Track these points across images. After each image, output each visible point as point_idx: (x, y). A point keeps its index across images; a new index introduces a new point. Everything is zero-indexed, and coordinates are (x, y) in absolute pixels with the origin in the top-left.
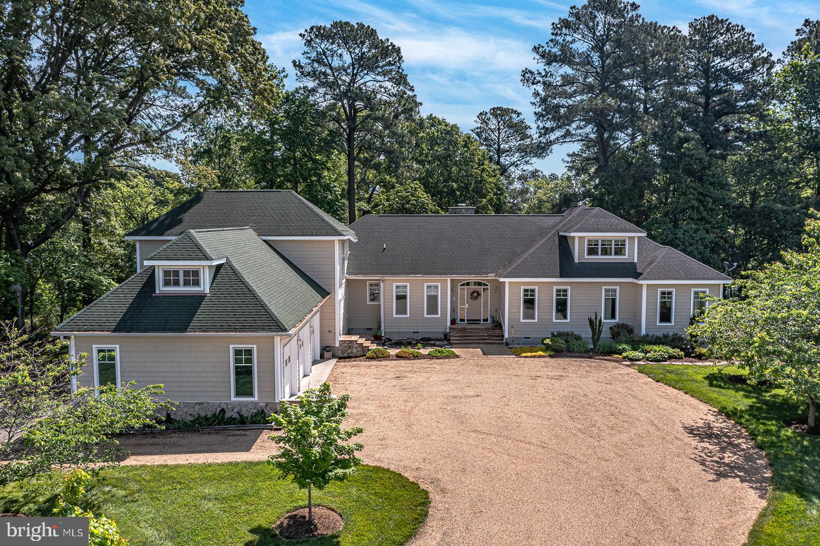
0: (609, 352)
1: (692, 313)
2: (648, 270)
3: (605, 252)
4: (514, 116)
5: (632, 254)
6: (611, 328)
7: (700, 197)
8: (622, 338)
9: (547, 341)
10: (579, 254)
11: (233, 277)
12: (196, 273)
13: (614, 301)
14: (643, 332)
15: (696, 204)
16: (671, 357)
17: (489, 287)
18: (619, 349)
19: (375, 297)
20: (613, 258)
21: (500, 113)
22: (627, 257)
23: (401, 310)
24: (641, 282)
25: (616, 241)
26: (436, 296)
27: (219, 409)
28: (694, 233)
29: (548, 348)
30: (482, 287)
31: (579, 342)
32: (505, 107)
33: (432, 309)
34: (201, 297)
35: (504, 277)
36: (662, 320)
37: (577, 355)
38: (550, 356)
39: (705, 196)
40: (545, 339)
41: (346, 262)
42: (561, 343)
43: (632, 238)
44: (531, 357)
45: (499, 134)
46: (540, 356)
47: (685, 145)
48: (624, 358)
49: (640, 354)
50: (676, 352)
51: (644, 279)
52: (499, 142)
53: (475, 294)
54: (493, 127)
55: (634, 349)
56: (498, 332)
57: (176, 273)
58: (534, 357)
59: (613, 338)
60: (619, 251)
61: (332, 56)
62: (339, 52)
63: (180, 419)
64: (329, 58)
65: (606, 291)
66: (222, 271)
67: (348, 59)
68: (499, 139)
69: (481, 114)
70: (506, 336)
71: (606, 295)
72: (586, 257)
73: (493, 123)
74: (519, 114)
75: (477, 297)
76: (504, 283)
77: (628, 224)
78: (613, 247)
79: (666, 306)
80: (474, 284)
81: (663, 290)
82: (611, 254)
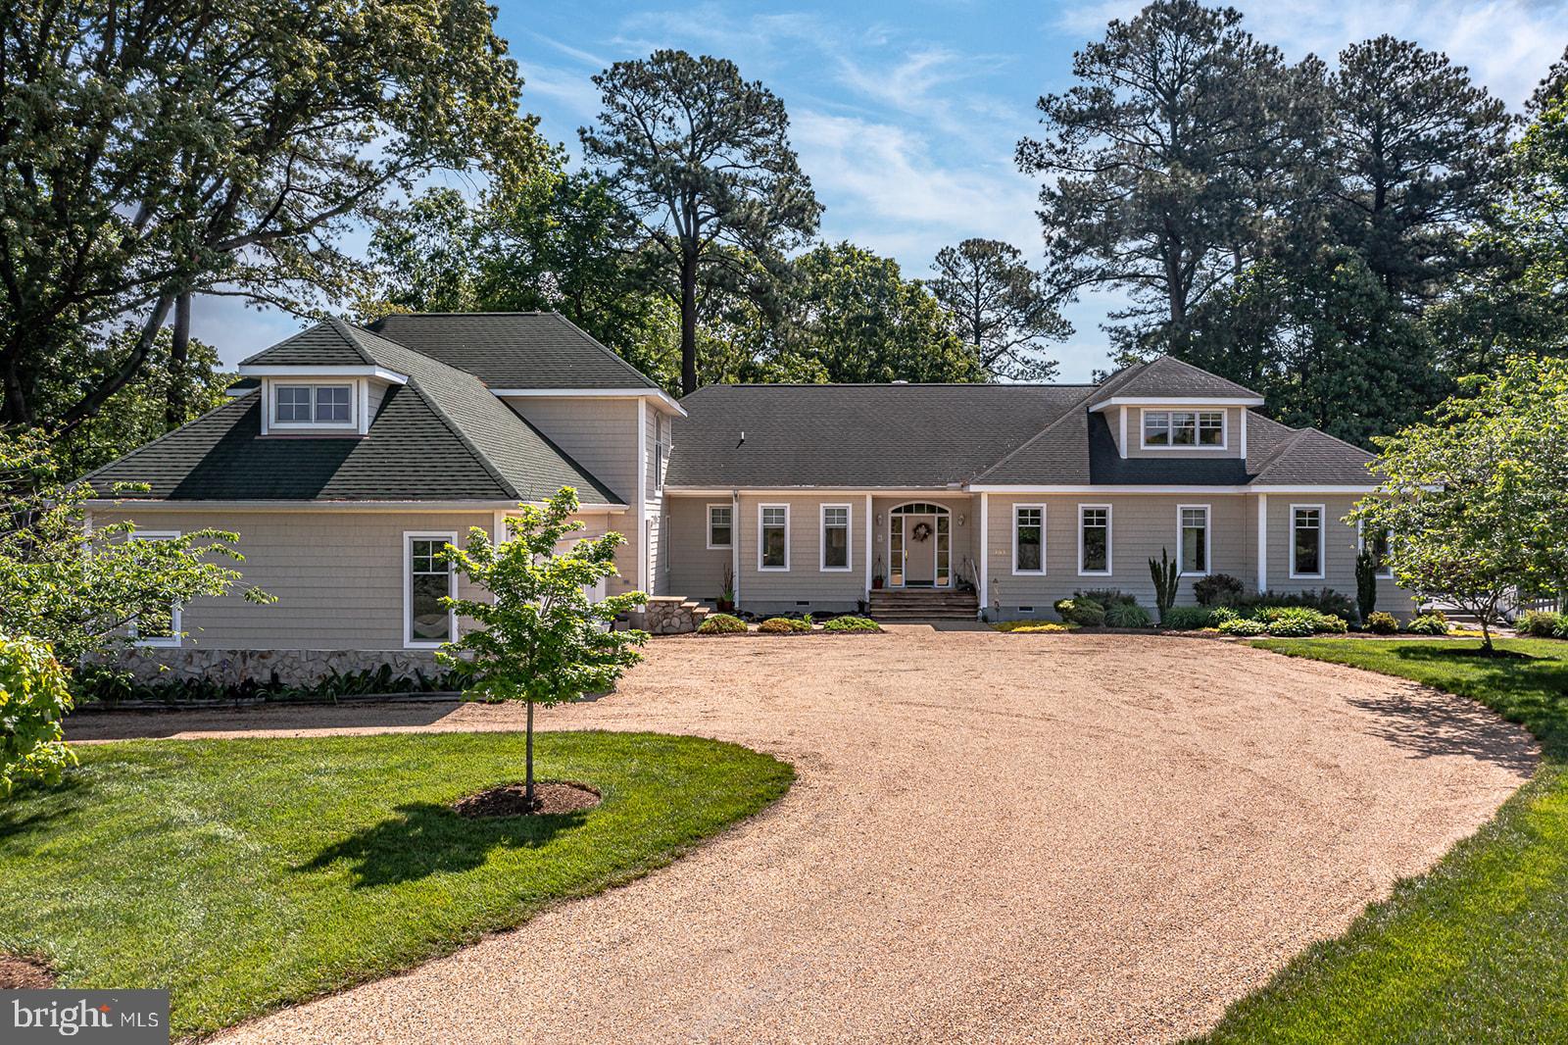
0: (1191, 624)
1: (1360, 547)
2: (1269, 468)
3: (1183, 438)
4: (1007, 256)
5: (1237, 442)
6: (1197, 586)
7: (1373, 371)
8: (1219, 597)
9: (1067, 604)
10: (1130, 441)
11: (418, 408)
12: (343, 394)
13: (1201, 533)
14: (1263, 588)
15: (1366, 385)
16: (1320, 630)
17: (949, 515)
18: (1213, 618)
19: (722, 535)
20: (1197, 450)
21: (978, 250)
22: (1225, 448)
23: (774, 557)
24: (1254, 489)
25: (1202, 416)
26: (845, 530)
27: (378, 666)
28: (1362, 435)
29: (1066, 616)
30: (937, 515)
31: (1130, 608)
32: (988, 239)
33: (836, 556)
34: (350, 443)
35: (978, 483)
36: (1300, 570)
37: (1127, 630)
38: (1071, 631)
39: (1381, 369)
40: (1060, 602)
41: (665, 463)
42: (1096, 610)
43: (1234, 410)
44: (1033, 632)
45: (978, 291)
46: (1051, 632)
47: (1338, 268)
48: (1224, 632)
49: (1255, 624)
50: (1332, 620)
51: (1262, 482)
52: (977, 307)
53: (922, 531)
54: (966, 279)
55: (1245, 617)
56: (967, 599)
57: (304, 393)
58: (1039, 632)
59: (1200, 599)
60: (1208, 437)
61: (655, 118)
62: (668, 112)
63: (299, 686)
64: (649, 122)
65: (1185, 512)
66: (398, 398)
67: (684, 126)
68: (977, 300)
69: (942, 253)
70: (984, 604)
71: (1184, 522)
72: (1143, 447)
73: (966, 271)
74: (1015, 253)
75: (925, 536)
76: (978, 496)
77: (1225, 383)
78: (1197, 428)
79: (1307, 538)
80: (920, 508)
81: (1301, 506)
82: (1192, 443)
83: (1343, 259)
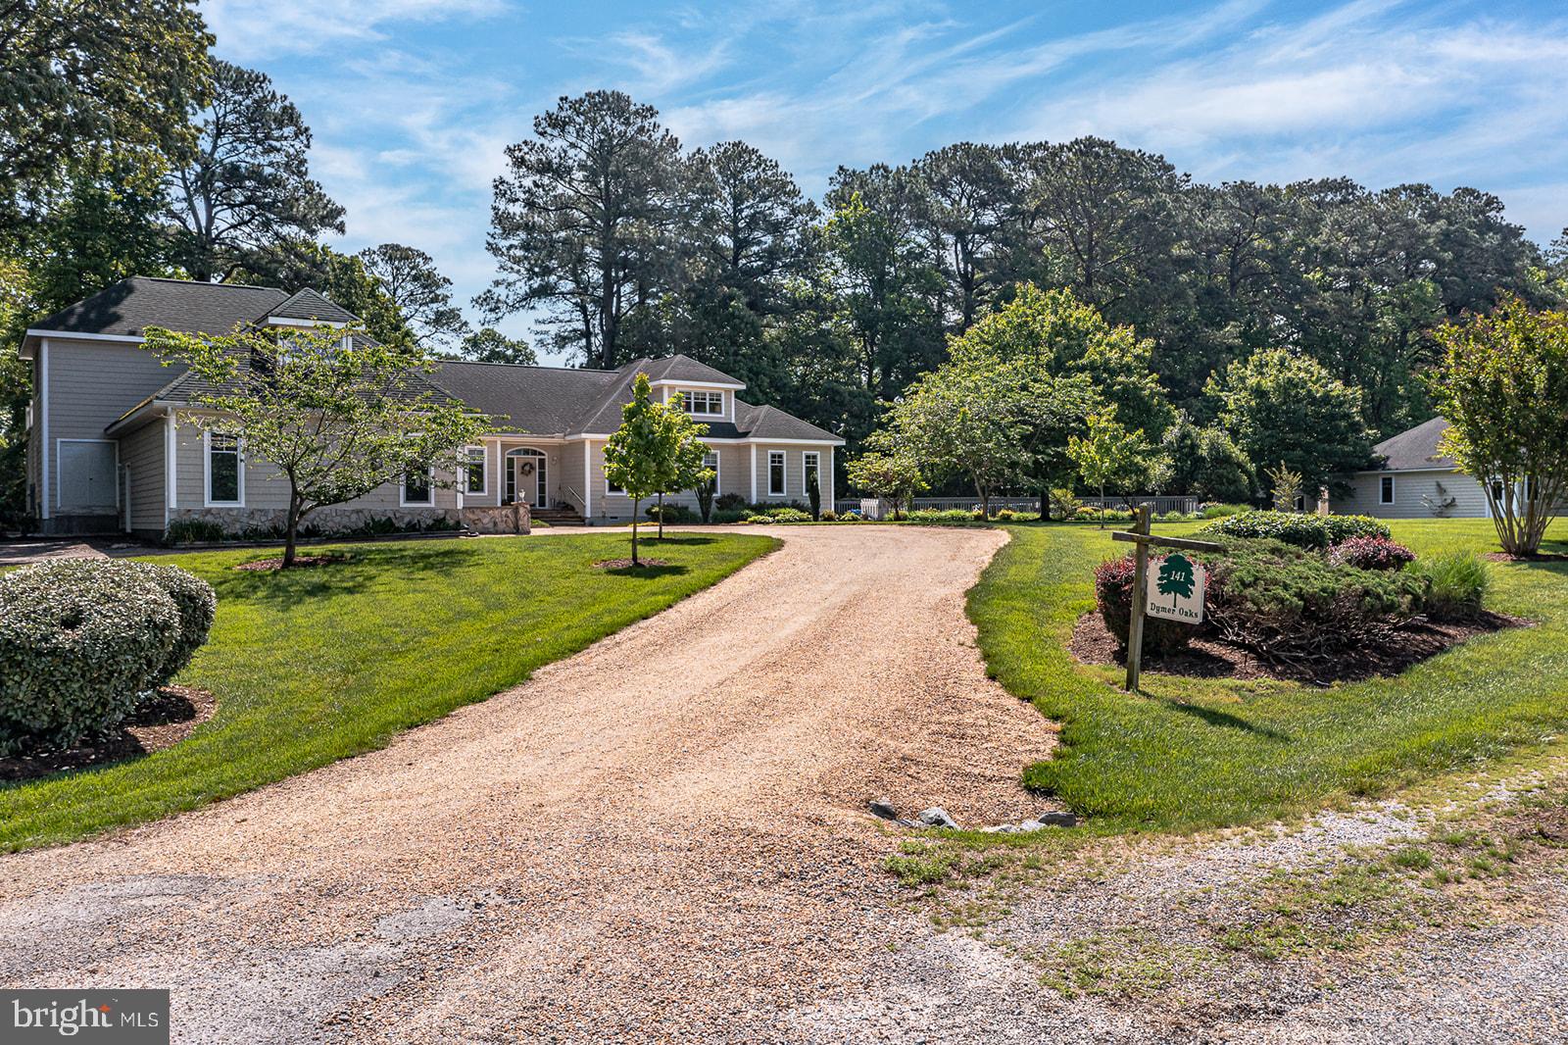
0: (729, 520)
2: (756, 427)
3: (700, 408)
4: (420, 261)
5: (729, 412)
6: (717, 501)
9: (656, 509)
14: (755, 501)
17: (546, 457)
20: (708, 416)
22: (723, 416)
24: (748, 442)
25: (710, 394)
26: (482, 465)
29: (656, 517)
30: (537, 457)
36: (773, 491)
42: (675, 512)
43: (727, 391)
45: (395, 289)
48: (752, 522)
51: (752, 437)
53: (527, 468)
55: (760, 514)
56: (571, 514)
60: (714, 408)
68: (393, 297)
70: (588, 514)
74: (427, 259)
75: (530, 472)
76: (583, 443)
77: (721, 374)
78: (708, 402)
79: (777, 472)
80: (526, 452)
81: (774, 451)
82: (705, 411)
83: (732, 298)
